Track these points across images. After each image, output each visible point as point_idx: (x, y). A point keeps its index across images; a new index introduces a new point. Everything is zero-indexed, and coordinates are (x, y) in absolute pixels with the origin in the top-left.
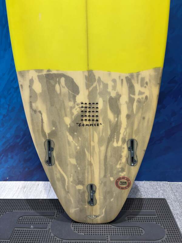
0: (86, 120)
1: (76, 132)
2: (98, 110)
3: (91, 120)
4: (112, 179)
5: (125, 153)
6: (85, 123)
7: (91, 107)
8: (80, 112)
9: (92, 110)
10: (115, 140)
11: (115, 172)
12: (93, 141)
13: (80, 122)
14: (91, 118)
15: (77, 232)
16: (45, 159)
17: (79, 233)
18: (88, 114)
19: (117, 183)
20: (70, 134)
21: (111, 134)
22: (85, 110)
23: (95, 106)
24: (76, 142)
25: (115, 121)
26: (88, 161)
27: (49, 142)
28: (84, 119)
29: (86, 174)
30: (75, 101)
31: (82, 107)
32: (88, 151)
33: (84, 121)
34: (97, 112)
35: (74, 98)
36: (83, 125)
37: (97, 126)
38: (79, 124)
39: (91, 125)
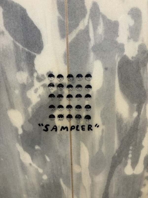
0: (61, 116)
1: (39, 144)
2: (90, 93)
3: (74, 116)
6: (58, 123)
7: (74, 86)
8: (46, 96)
9: (75, 92)
10: (129, 161)
12: (79, 164)
13: (47, 121)
14: (74, 112)
18: (65, 102)
20: (25, 150)
21: (120, 148)
22: (60, 93)
23: (84, 82)
24: (39, 166)
25: (133, 119)
28: (57, 113)
30: (32, 70)
32: (66, 183)
33: (56, 119)
35: (30, 60)
36: (55, 127)
37: (89, 130)
38: (44, 125)
39: (74, 128)
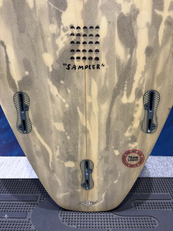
0: (78, 58)
1: (63, 80)
2: (98, 41)
3: (87, 57)
4: (117, 153)
5: (139, 113)
6: (77, 63)
7: (88, 35)
8: (69, 43)
9: (88, 40)
10: (125, 93)
11: (122, 143)
12: (90, 95)
13: (69, 62)
14: (87, 55)
15: (66, 224)
16: (17, 123)
17: (70, 226)
18: (81, 47)
19: (124, 158)
20: (54, 84)
21: (118, 82)
22: (78, 41)
23: (94, 32)
24: (63, 97)
25: (127, 60)
26: (83, 127)
27: (21, 96)
28: (76, 55)
29: (79, 146)
30: (60, 24)
31: (72, 34)
32: (82, 111)
33: (75, 60)
34: (97, 43)
35: (59, 15)
36: (74, 66)
37: (97, 68)
38: (67, 65)
39: (87, 68)
